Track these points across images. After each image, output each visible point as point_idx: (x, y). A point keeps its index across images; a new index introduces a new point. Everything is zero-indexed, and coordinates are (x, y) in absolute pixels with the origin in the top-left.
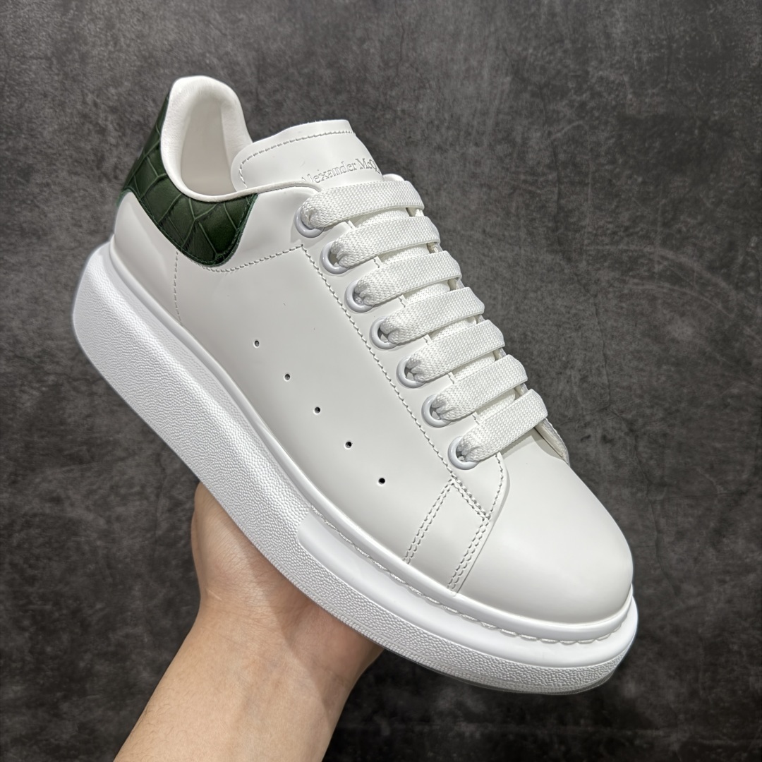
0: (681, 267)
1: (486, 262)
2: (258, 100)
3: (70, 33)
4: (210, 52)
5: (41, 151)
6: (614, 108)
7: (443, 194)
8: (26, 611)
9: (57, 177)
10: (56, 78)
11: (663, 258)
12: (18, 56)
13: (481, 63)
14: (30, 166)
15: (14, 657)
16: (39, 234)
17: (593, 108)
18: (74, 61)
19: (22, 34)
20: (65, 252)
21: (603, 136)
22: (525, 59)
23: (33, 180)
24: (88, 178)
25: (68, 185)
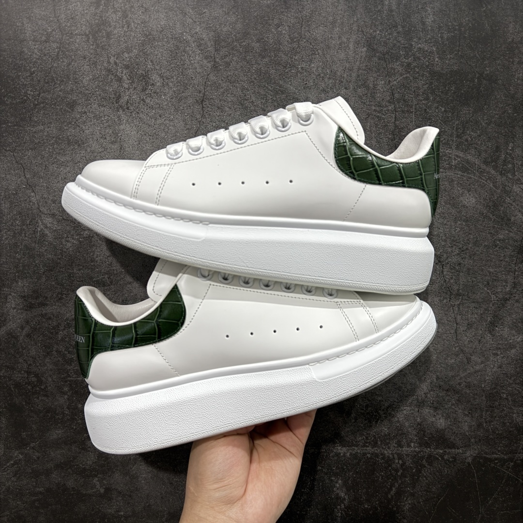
0: (468, 162)
2: (215, 61)
3: (101, 19)
4: (186, 32)
5: (81, 92)
6: (427, 66)
8: (66, 382)
9: (91, 107)
10: (91, 47)
11: (457, 156)
12: (68, 33)
13: (348, 39)
14: (74, 101)
15: (57, 411)
16: (79, 143)
17: (415, 67)
18: (103, 37)
19: (71, 20)
20: (95, 154)
21: (420, 83)
22: (375, 37)
23: (76, 110)
24: (110, 108)
25: (98, 113)
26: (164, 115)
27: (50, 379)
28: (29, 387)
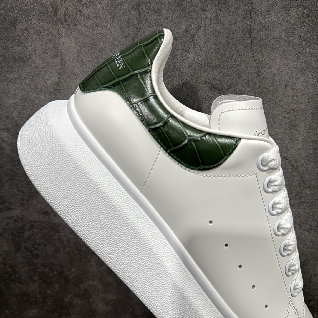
1: (301, 57)
5: (21, 8)
7: (272, 13)
8: (35, 272)
9: (31, 23)
14: (15, 18)
15: (31, 296)
16: (24, 60)
20: (40, 69)
23: (18, 27)
24: (49, 22)
25: (38, 28)
26: (101, 24)
27: (22, 270)
28: (7, 276)
